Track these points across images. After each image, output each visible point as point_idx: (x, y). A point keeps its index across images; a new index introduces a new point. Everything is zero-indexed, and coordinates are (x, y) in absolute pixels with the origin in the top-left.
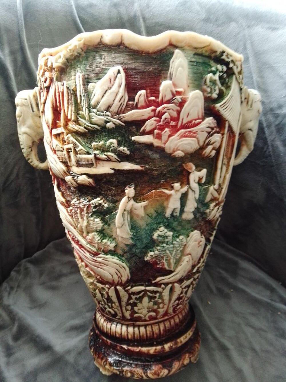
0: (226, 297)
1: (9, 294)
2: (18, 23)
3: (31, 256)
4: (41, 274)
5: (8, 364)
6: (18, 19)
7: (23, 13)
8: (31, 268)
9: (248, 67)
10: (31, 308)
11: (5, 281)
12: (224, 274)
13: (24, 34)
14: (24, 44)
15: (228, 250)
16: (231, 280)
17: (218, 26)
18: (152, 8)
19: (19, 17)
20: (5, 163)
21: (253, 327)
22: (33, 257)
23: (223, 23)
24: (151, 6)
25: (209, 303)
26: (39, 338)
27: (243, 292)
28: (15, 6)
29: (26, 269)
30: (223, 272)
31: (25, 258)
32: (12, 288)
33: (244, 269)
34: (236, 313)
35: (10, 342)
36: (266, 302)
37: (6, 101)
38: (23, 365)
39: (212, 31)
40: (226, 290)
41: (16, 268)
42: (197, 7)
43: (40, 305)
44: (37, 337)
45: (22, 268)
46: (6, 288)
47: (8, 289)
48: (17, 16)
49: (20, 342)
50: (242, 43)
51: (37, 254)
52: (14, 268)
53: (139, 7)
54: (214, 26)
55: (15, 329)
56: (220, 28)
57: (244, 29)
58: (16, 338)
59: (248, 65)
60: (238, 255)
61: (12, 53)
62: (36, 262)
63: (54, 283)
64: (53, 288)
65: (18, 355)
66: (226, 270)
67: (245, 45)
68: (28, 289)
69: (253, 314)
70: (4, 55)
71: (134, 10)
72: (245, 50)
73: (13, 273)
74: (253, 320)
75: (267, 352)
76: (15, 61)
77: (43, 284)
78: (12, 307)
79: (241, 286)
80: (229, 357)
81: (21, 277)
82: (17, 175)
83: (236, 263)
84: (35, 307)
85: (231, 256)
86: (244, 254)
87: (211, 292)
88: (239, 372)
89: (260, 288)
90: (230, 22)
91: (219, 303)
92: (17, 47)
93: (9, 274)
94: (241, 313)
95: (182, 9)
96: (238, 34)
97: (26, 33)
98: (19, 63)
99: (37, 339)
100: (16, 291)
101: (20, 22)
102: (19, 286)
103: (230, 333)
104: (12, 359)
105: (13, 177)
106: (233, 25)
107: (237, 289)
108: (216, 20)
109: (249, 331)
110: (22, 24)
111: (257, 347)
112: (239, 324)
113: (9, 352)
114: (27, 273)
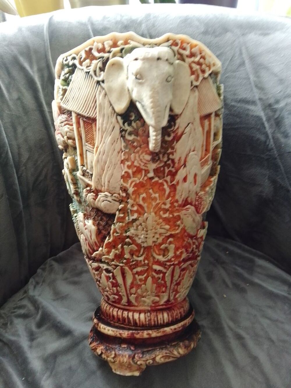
0: (242, 291)
1: (35, 287)
2: (45, 46)
3: (56, 255)
4: (64, 271)
5: (31, 347)
6: (45, 43)
7: (49, 38)
8: (56, 265)
9: (245, 69)
10: (54, 300)
11: (32, 277)
12: (240, 270)
13: (50, 54)
14: (49, 62)
15: (244, 250)
16: (246, 275)
17: (216, 37)
18: (157, 26)
19: (46, 41)
20: (35, 164)
21: (269, 319)
22: (58, 256)
23: (219, 34)
24: (156, 26)
25: (225, 296)
26: (60, 324)
27: (260, 286)
28: (43, 32)
29: (51, 266)
31: (50, 257)
32: (37, 283)
33: (260, 266)
34: (252, 306)
35: (34, 328)
36: (283, 296)
37: (35, 110)
38: (45, 349)
39: (211, 41)
40: (242, 285)
41: (42, 267)
42: (197, 23)
43: (62, 297)
44: (59, 323)
45: (47, 266)
46: (32, 282)
47: (34, 283)
48: (44, 40)
49: (43, 329)
50: (237, 49)
51: (61, 254)
52: (40, 266)
53: (146, 27)
54: (212, 37)
55: (38, 317)
56: (217, 39)
57: (239, 37)
58: (39, 325)
60: (255, 255)
61: (40, 70)
62: (60, 261)
63: (76, 279)
64: (75, 283)
65: (40, 340)
66: (242, 267)
67: (241, 51)
68: (52, 284)
69: (269, 307)
70: (33, 72)
71: (142, 29)
72: (241, 55)
73: (39, 271)
74: (270, 312)
75: (284, 341)
76: (42, 77)
77: (66, 279)
78: (37, 297)
79: (257, 281)
80: (244, 346)
81: (45, 274)
84: (58, 299)
85: (247, 255)
86: (261, 253)
87: (227, 286)
88: (254, 359)
89: (278, 283)
90: (226, 32)
91: (235, 297)
92: (44, 65)
93: (35, 272)
94: (257, 305)
95: (183, 26)
96: (234, 41)
97: (51, 53)
98: (46, 79)
99: (59, 325)
100: (42, 285)
101: (46, 44)
102: (44, 281)
103: (246, 323)
104: (35, 343)
105: (41, 178)
106: (229, 35)
107: (253, 284)
108: (214, 32)
109: (265, 322)
110: (48, 46)
111: (274, 337)
112: (255, 316)
113: (32, 337)
114: (52, 270)
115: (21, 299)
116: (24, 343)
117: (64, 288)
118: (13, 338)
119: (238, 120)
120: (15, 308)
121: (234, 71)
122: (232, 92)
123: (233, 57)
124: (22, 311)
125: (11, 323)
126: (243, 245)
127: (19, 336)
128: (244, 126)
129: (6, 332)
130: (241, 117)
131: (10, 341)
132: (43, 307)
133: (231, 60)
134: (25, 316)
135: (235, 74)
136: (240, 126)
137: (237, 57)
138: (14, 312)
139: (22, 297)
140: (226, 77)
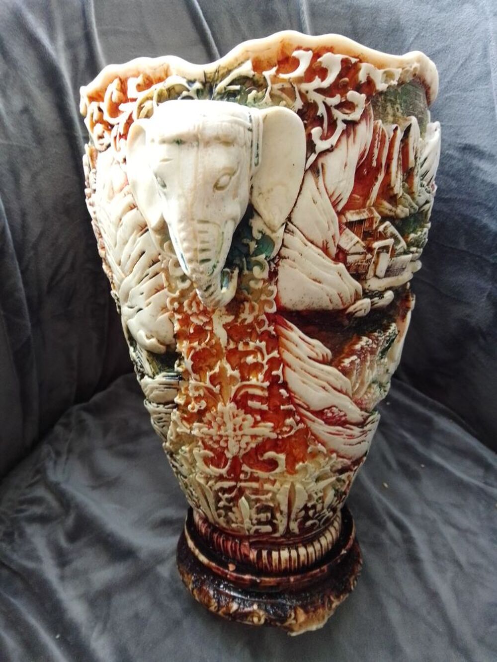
0: (412, 476)
1: (55, 463)
3: (87, 400)
4: (106, 430)
5: (62, 578)
8: (89, 420)
9: (488, 88)
10: (94, 488)
11: (46, 442)
12: (411, 439)
14: (91, 28)
15: (414, 398)
16: (420, 449)
17: (442, 10)
20: (53, 245)
21: (454, 526)
22: (91, 401)
23: (449, 5)
25: (386, 485)
26: (113, 538)
27: (441, 468)
29: (81, 422)
30: (407, 435)
31: (77, 402)
32: (58, 454)
33: (442, 432)
34: (428, 503)
35: (63, 542)
36: (478, 487)
37: (57, 134)
38: (88, 581)
39: (429, 19)
40: (414, 466)
41: (62, 420)
43: (108, 482)
44: (109, 535)
45: (73, 420)
46: (49, 454)
47: (53, 455)
49: (79, 544)
50: (480, 45)
51: (97, 397)
52: (58, 419)
54: (433, 10)
55: (70, 521)
56: (443, 15)
57: (487, 19)
58: (73, 537)
59: (487, 87)
60: (432, 408)
61: (70, 45)
62: (98, 411)
63: (130, 447)
64: (128, 455)
65: (78, 564)
66: (413, 432)
67: (485, 49)
68: (86, 457)
69: (455, 506)
70: (56, 50)
72: (484, 58)
73: (58, 429)
74: (456, 515)
75: (476, 566)
76: (74, 62)
77: (110, 447)
78: (64, 486)
79: (437, 459)
80: (419, 573)
81: (72, 435)
82: (73, 266)
83: (428, 421)
84: (100, 486)
85: (421, 409)
86: (441, 405)
87: (389, 466)
88: (433, 595)
89: (468, 463)
90: (463, 4)
91: (402, 486)
92: (78, 33)
94: (437, 503)
96: (476, 27)
97: (95, 7)
98: (82, 65)
99: (110, 539)
100: (67, 459)
102: (70, 451)
104: (68, 570)
105: (65, 269)
107: (431, 464)
109: (449, 533)
111: (462, 559)
112: (434, 521)
113: (62, 559)
114: (82, 429)
115: (31, 486)
116: (50, 571)
117: (110, 464)
118: (30, 565)
119: (454, 184)
120: (22, 503)
121: (465, 90)
122: (452, 130)
123: (469, 58)
124: (37, 510)
125: (22, 534)
126: (412, 389)
127: (38, 559)
128: (464, 196)
129: (14, 551)
130: (460, 180)
131: (25, 569)
132: (77, 506)
133: (462, 65)
134: (43, 520)
135: (465, 95)
136: (454, 195)
137: (474, 62)
138: (22, 511)
139: (33, 481)
140: (447, 99)
